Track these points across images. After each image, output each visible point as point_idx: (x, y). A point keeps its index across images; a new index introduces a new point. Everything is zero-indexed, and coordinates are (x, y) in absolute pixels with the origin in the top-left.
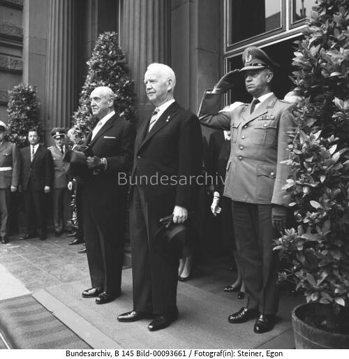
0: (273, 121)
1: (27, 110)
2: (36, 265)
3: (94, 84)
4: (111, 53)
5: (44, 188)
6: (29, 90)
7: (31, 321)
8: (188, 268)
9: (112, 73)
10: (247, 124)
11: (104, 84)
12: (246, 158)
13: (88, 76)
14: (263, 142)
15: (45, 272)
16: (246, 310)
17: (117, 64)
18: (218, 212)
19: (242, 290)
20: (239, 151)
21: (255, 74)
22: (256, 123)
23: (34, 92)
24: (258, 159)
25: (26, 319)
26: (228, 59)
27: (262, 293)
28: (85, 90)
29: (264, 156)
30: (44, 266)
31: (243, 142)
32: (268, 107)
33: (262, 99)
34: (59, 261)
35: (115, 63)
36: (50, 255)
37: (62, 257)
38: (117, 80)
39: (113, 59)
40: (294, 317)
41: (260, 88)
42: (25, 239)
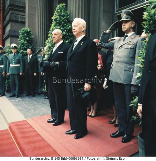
0: (134, 45)
1: (27, 39)
2: (29, 108)
3: (55, 28)
4: (62, 13)
5: (34, 74)
6: (28, 30)
7: (25, 132)
8: (95, 112)
9: (63, 22)
10: (121, 46)
11: (59, 28)
12: (120, 62)
13: (52, 24)
14: (128, 55)
15: (33, 111)
16: (119, 132)
17: (65, 18)
18: (106, 88)
19: (116, 123)
20: (117, 59)
21: (126, 23)
22: (125, 46)
23: (30, 31)
24: (125, 63)
25: (23, 131)
26: (117, 16)
27: (126, 125)
28: (51, 30)
29: (128, 62)
30: (33, 108)
31: (119, 55)
32: (132, 39)
33: (129, 35)
34: (39, 106)
35: (64, 18)
36: (36, 103)
37: (40, 104)
38: (65, 26)
39: (63, 16)
40: (139, 137)
41: (128, 29)
42: (26, 96)
